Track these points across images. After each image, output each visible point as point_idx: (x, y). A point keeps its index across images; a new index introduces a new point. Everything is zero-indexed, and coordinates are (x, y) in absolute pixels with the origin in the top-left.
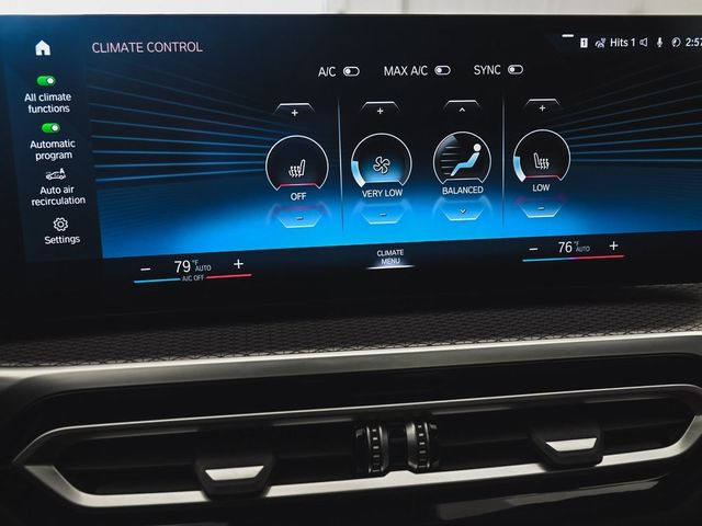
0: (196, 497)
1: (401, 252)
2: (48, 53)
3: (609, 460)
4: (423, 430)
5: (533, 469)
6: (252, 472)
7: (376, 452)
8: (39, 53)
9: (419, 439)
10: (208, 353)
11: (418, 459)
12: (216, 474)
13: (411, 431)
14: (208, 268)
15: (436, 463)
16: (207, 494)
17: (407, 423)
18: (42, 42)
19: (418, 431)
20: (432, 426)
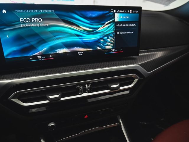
0: (47, 101)
1: (83, 53)
2: (5, 12)
3: (121, 88)
4: (89, 85)
5: (108, 91)
6: (58, 96)
7: (81, 90)
8: (3, 12)
9: (88, 87)
10: (47, 74)
11: (88, 91)
12: (51, 97)
13: (87, 86)
14: (45, 57)
15: (91, 91)
16: (49, 101)
17: (86, 84)
18: (4, 10)
19: (88, 86)
20: (91, 85)
